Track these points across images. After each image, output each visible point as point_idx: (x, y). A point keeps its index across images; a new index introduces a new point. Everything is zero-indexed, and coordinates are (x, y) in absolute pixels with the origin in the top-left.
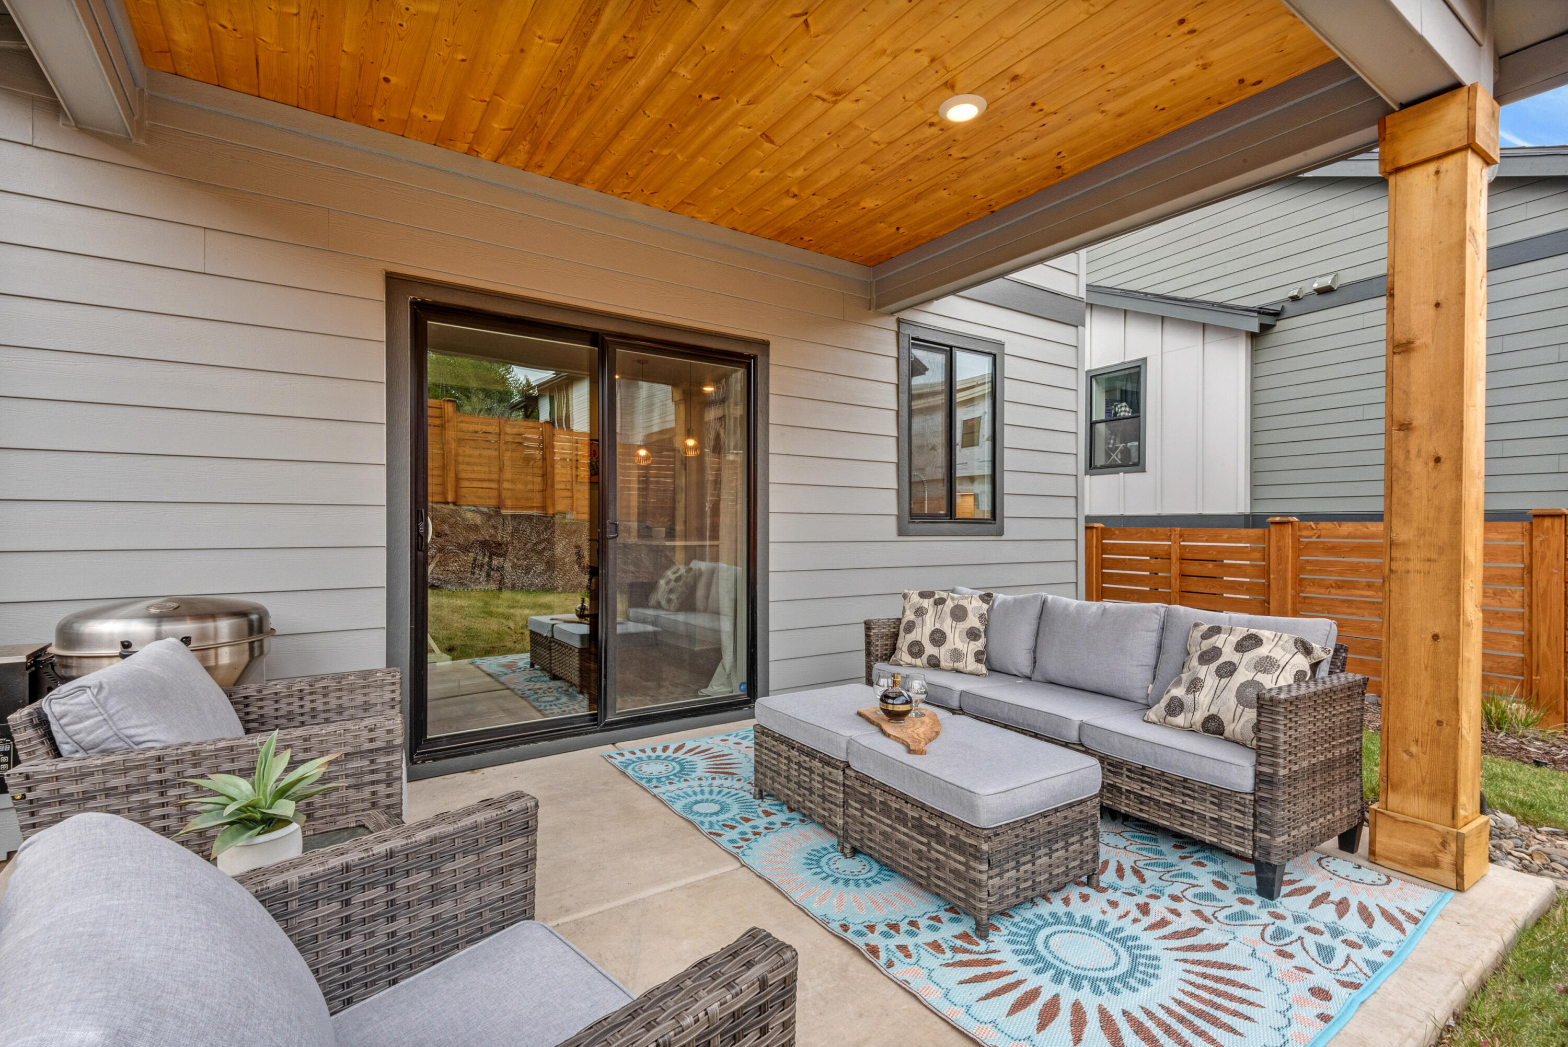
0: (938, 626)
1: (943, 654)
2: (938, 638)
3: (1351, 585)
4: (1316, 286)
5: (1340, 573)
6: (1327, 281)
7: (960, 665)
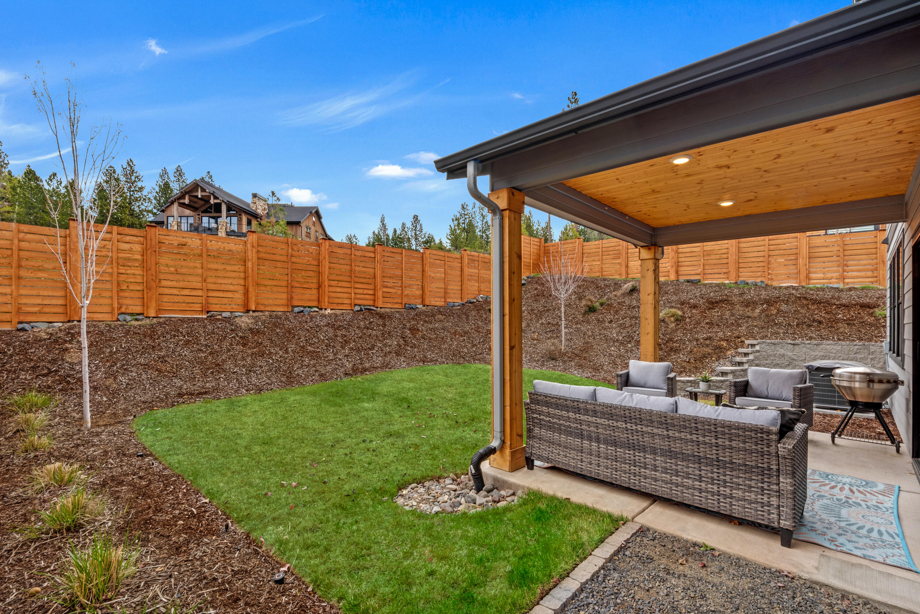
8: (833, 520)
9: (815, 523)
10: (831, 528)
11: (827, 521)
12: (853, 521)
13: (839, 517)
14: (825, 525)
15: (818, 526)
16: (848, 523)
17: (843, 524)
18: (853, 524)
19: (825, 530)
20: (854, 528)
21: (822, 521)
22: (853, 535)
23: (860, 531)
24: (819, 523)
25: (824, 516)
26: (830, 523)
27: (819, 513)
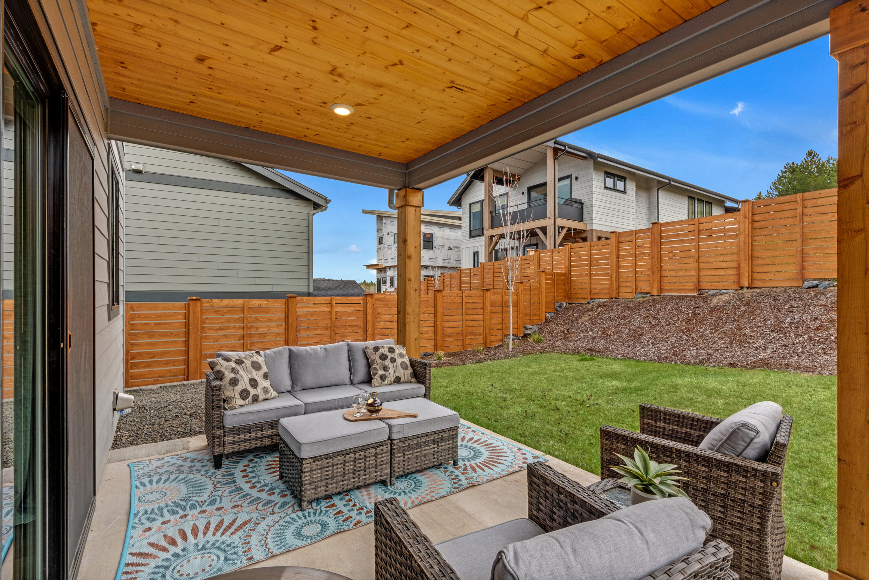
0: (250, 377)
1: (259, 391)
2: (254, 383)
3: (228, 328)
4: (133, 167)
5: (222, 323)
6: (140, 167)
7: (268, 396)
8: (191, 476)
9: (202, 467)
10: (189, 468)
11: (194, 472)
12: (174, 484)
13: (186, 481)
14: (194, 468)
15: (198, 465)
16: (177, 480)
17: (182, 476)
18: (173, 480)
19: (193, 464)
20: (172, 477)
21: (198, 471)
22: (172, 470)
23: (167, 477)
24: (199, 468)
25: (198, 477)
26: (191, 472)
27: (204, 477)
